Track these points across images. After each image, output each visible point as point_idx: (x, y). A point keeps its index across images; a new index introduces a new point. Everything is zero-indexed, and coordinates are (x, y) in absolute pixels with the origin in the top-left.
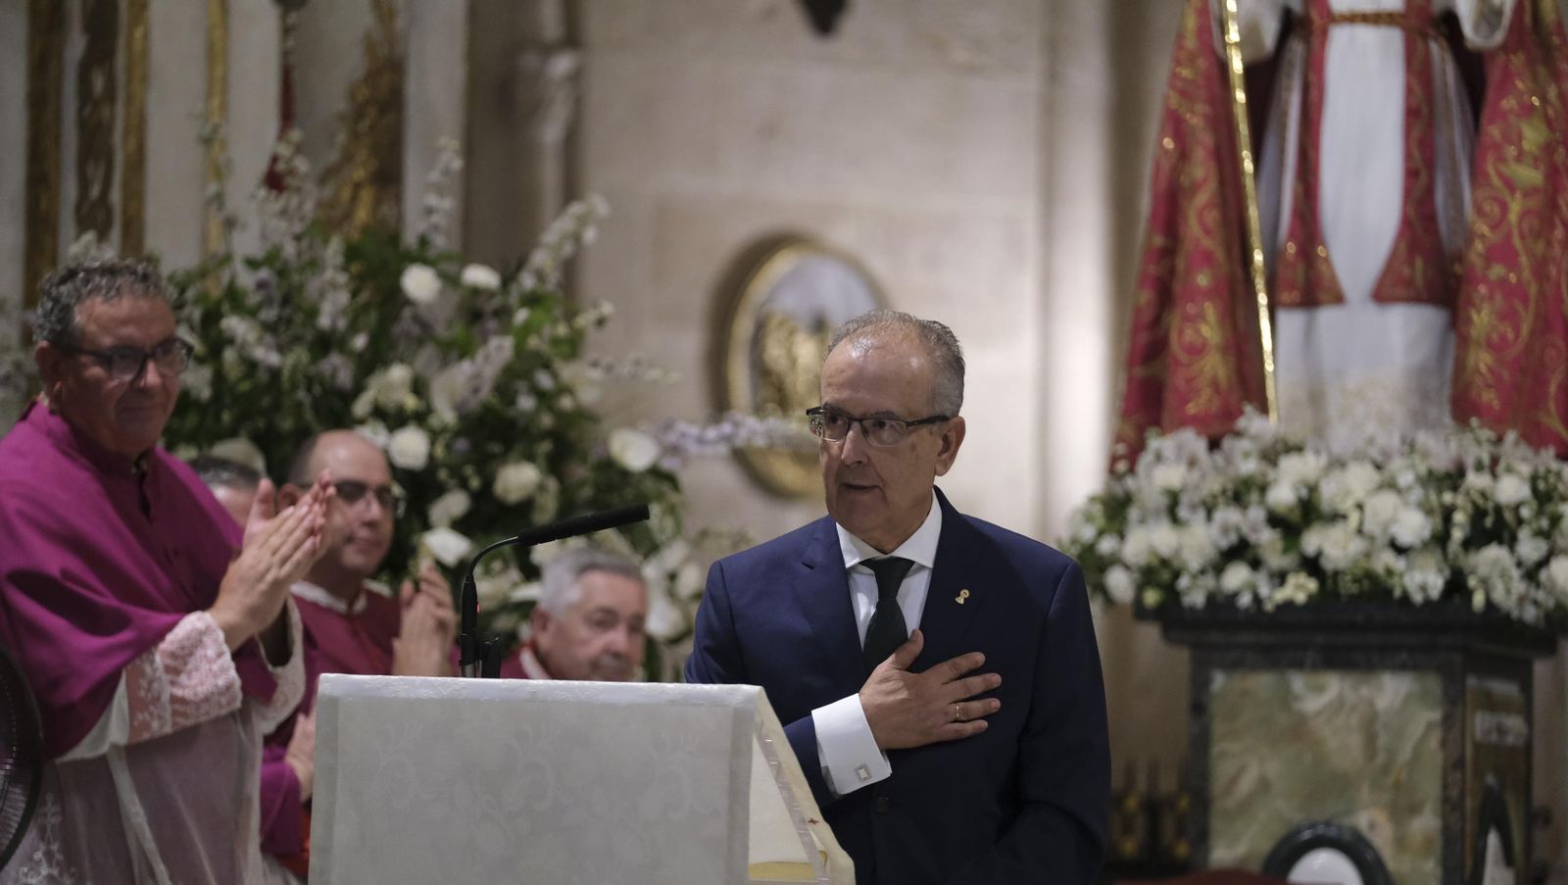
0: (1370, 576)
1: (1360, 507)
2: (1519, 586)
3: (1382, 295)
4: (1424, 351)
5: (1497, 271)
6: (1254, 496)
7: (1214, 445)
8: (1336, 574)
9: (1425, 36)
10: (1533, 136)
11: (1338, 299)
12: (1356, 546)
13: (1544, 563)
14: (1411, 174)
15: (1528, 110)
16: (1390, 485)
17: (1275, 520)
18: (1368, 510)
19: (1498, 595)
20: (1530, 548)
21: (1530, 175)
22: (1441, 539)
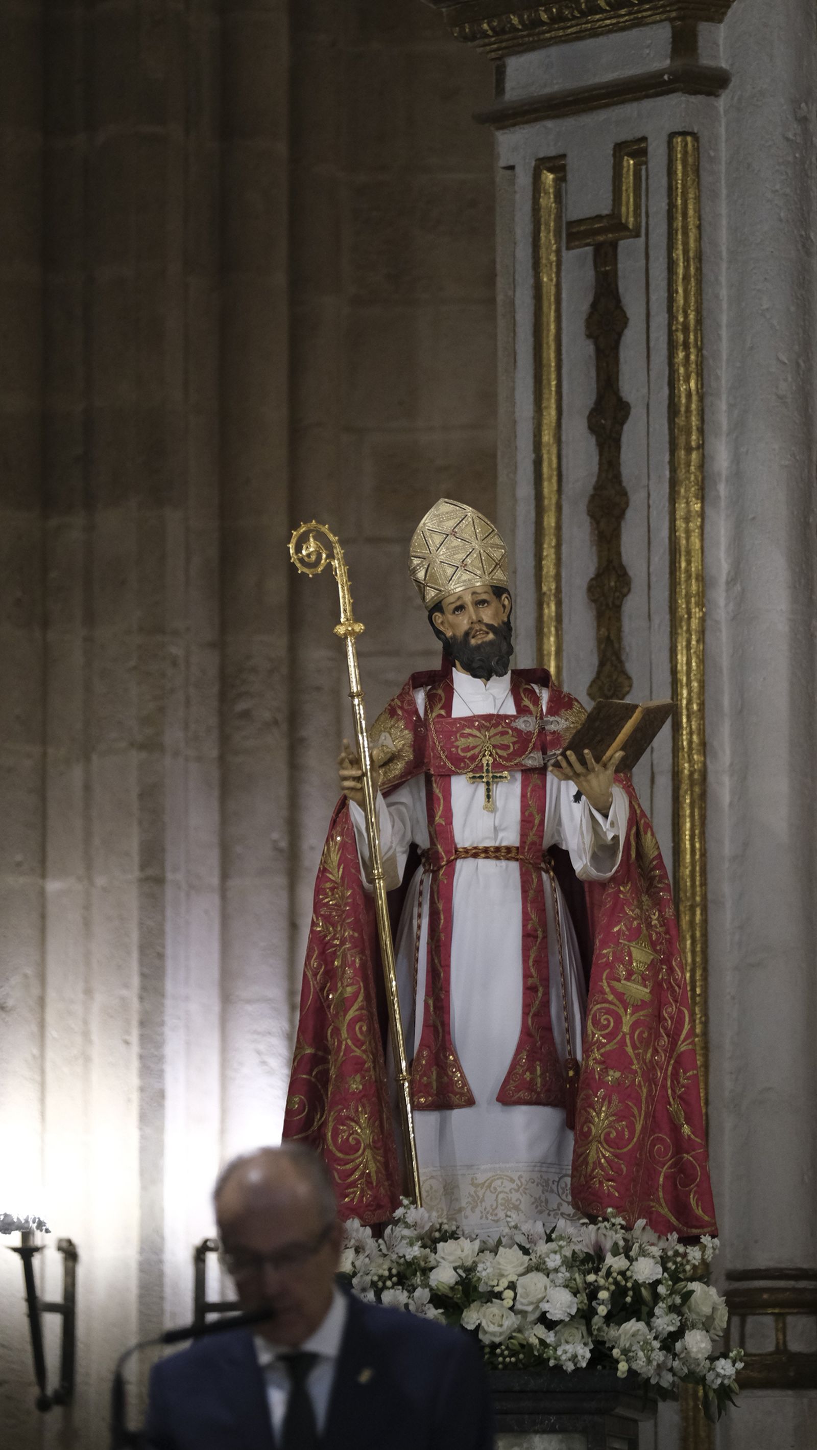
0: (525, 1347)
1: (512, 1286)
2: (659, 1356)
3: (506, 1098)
4: (544, 1147)
5: (612, 1076)
6: (418, 1279)
7: (378, 1233)
8: (494, 1346)
9: (539, 869)
10: (640, 956)
11: (470, 1102)
12: (511, 1321)
13: (678, 1335)
14: (529, 990)
15: (635, 935)
16: (539, 1267)
17: (437, 1299)
18: (519, 1290)
19: (640, 1364)
20: (665, 1322)
21: (639, 991)
22: (586, 1315)
